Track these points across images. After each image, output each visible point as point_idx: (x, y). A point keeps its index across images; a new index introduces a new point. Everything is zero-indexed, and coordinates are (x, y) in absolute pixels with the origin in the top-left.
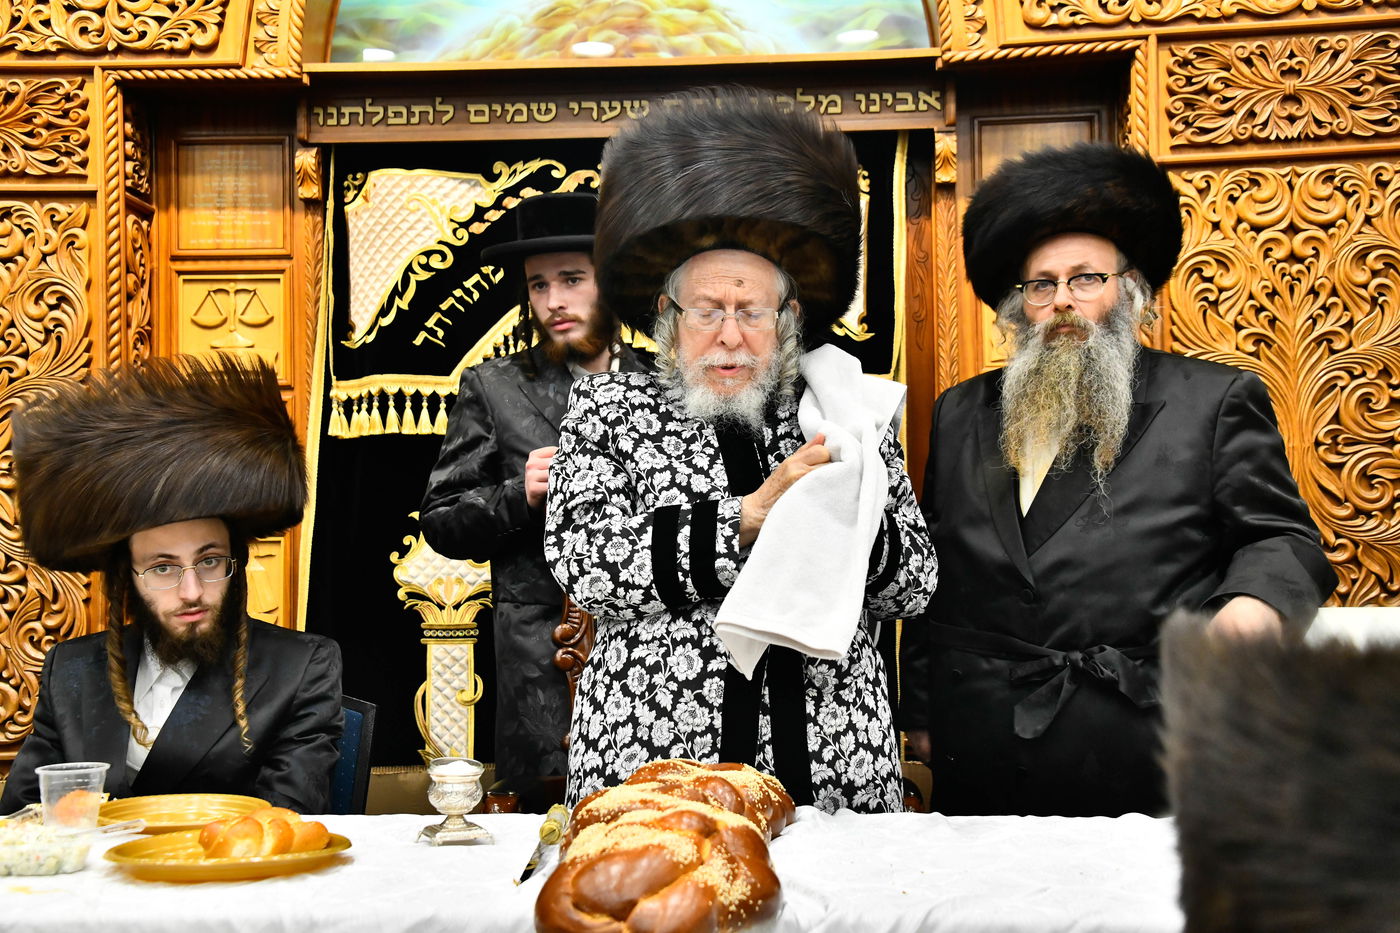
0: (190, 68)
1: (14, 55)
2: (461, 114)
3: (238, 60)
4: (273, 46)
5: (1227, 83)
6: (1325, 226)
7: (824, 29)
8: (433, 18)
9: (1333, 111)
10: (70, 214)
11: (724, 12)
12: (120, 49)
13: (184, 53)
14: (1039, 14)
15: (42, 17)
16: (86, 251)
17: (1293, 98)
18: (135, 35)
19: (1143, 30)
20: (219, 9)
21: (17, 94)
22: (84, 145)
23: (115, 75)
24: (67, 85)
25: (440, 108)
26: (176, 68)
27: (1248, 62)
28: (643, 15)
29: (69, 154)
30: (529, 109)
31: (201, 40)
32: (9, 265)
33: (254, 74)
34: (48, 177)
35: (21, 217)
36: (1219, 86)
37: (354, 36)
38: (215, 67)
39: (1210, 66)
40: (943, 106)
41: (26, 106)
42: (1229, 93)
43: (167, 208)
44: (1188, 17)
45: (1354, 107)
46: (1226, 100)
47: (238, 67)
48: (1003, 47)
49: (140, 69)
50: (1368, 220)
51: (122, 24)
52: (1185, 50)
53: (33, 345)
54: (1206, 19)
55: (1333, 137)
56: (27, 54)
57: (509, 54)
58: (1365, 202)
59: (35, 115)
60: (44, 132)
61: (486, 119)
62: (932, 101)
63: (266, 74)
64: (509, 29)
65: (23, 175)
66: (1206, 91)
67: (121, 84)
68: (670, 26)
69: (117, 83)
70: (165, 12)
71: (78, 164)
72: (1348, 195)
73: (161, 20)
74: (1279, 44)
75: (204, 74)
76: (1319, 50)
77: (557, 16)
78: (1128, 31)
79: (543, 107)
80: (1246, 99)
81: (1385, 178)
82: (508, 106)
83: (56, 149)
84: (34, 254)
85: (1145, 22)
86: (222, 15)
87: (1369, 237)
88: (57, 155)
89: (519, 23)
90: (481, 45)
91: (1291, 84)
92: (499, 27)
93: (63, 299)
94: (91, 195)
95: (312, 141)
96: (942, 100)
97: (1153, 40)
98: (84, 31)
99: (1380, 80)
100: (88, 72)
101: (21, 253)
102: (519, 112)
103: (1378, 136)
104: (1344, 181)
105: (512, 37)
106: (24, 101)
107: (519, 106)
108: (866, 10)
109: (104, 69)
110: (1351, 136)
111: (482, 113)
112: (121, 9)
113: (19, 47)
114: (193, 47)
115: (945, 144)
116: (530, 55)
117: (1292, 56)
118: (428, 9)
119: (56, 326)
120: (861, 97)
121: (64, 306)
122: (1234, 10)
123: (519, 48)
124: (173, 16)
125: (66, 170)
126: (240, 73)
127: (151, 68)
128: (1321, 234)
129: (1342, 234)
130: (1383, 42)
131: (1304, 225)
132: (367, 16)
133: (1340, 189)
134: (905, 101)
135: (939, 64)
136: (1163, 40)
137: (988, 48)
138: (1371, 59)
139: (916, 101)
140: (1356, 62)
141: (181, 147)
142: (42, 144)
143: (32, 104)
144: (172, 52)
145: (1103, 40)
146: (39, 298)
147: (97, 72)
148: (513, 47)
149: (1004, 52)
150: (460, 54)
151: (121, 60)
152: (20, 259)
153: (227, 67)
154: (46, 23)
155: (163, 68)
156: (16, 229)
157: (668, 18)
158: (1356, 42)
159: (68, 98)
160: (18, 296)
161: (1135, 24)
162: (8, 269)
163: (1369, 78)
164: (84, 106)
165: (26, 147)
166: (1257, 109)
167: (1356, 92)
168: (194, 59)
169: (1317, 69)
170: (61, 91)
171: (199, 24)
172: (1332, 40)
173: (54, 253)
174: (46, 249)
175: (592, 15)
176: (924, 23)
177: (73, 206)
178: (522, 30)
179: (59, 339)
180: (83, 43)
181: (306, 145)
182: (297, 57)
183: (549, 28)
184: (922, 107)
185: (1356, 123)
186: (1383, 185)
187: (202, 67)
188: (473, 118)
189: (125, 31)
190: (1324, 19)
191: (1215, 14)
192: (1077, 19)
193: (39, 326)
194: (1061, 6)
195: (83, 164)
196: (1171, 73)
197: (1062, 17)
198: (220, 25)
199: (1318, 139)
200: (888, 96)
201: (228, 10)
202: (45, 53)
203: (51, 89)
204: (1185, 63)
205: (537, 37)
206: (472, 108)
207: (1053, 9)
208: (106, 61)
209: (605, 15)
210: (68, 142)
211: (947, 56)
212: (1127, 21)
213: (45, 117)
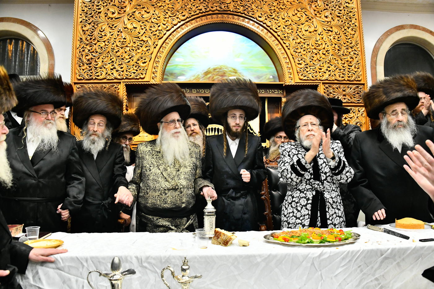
0: (139, 82)
1: (106, 80)
2: (191, 91)
3: (149, 81)
4: (156, 78)
5: (334, 92)
6: (351, 118)
7: (259, 77)
8: (184, 73)
9: (351, 98)
11: (240, 73)
12: (126, 78)
13: (138, 79)
14: (302, 77)
15: (112, 73)
17: (344, 95)
18: (129, 76)
19: (320, 81)
20: (146, 71)
21: (106, 87)
23: (125, 83)
24: (116, 85)
25: (186, 90)
26: (137, 82)
27: (337, 88)
28: (225, 73)
30: (204, 91)
31: (142, 77)
33: (152, 83)
36: (333, 92)
37: (168, 76)
38: (144, 82)
39: (331, 89)
40: (283, 93)
42: (334, 94)
43: (131, 108)
44: (327, 80)
45: (354, 97)
46: (334, 95)
47: (149, 82)
48: (296, 83)
49: (130, 82)
50: (357, 117)
51: (127, 74)
52: (327, 85)
54: (330, 80)
55: (351, 102)
56: (108, 80)
57: (198, 80)
58: (357, 114)
61: (196, 92)
62: (281, 92)
63: (154, 83)
64: (198, 75)
66: (331, 93)
67: (126, 85)
68: (229, 75)
69: (125, 85)
70: (135, 71)
72: (354, 113)
73: (134, 73)
74: (342, 86)
75: (142, 83)
76: (348, 87)
77: (208, 73)
78: (317, 81)
79: (207, 90)
80: (337, 95)
81: (359, 110)
82: (200, 90)
85: (320, 80)
86: (146, 72)
87: (358, 121)
89: (200, 74)
90: (193, 78)
91: (344, 93)
92: (197, 75)
96: (283, 92)
97: (321, 83)
98: (119, 75)
99: (358, 93)
100: (120, 83)
102: (203, 91)
103: (358, 103)
104: (353, 110)
105: (199, 77)
107: (202, 90)
108: (267, 74)
109: (123, 82)
110: (354, 103)
111: (195, 91)
112: (127, 71)
113: (107, 78)
114: (140, 78)
115: (284, 100)
116: (203, 80)
117: (344, 88)
118: (182, 71)
120: (268, 90)
122: (334, 79)
123: (200, 79)
124: (137, 72)
126: (149, 83)
127: (132, 82)
128: (350, 119)
129: (354, 119)
130: (358, 87)
131: (347, 118)
132: (171, 72)
133: (353, 112)
134: (276, 92)
135: (284, 85)
136: (323, 83)
137: (293, 83)
138: (356, 90)
139: (278, 92)
140: (354, 90)
141: (134, 97)
144: (136, 79)
145: (313, 83)
147: (122, 83)
148: (199, 78)
149: (296, 84)
150: (189, 80)
151: (126, 81)
153: (147, 82)
154: (112, 74)
155: (134, 82)
157: (229, 74)
158: (354, 86)
159: (116, 88)
161: (318, 80)
163: (356, 93)
164: (118, 89)
166: (339, 97)
167: (354, 95)
168: (140, 80)
169: (348, 91)
170: (115, 86)
171: (142, 74)
172: (350, 86)
175: (215, 73)
176: (278, 77)
178: (201, 76)
180: (119, 77)
182: (161, 80)
183: (206, 75)
184: (279, 93)
185: (355, 100)
186: (359, 111)
187: (142, 82)
188: (193, 92)
189: (127, 75)
190: (348, 82)
191: (331, 80)
192: (308, 79)
194: (305, 76)
196: (324, 89)
197: (306, 78)
198: (146, 74)
199: (349, 103)
200: (273, 90)
201: (147, 71)
202: (112, 79)
203: (113, 86)
204: (327, 88)
205: (204, 77)
206: (193, 90)
207: (304, 77)
208: (123, 81)
209: (217, 73)
211: (285, 84)
212: (317, 80)
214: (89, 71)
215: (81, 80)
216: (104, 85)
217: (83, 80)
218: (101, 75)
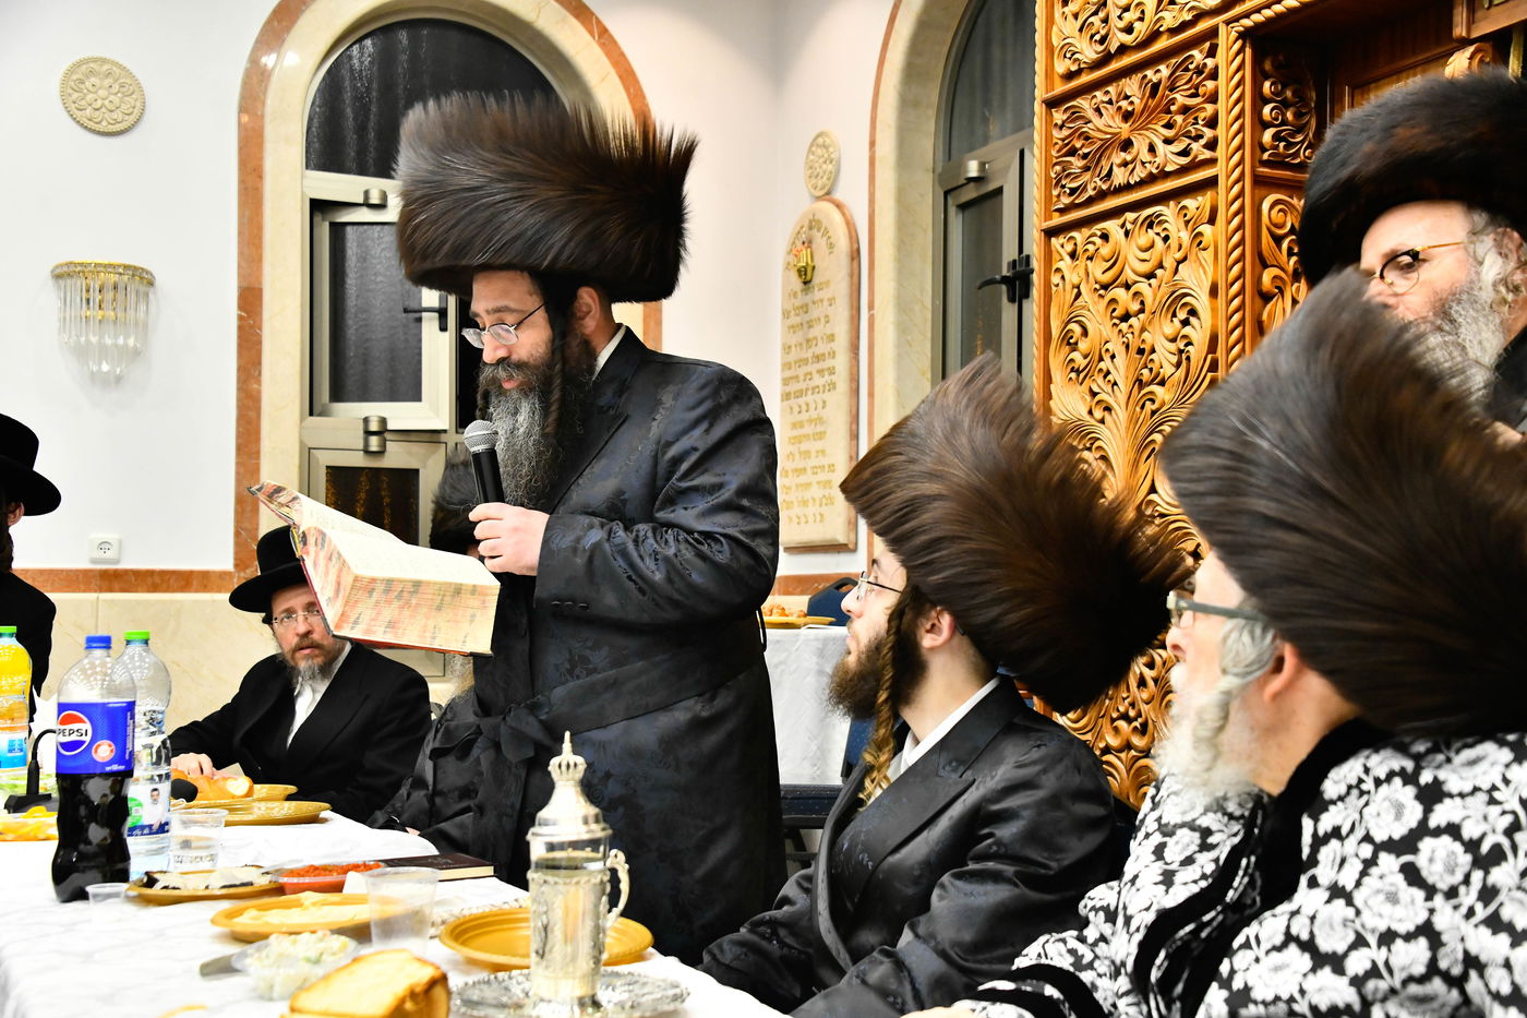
1: (1165, 37)
10: (1197, 209)
16: (1211, 249)
21: (1160, 82)
22: (1212, 123)
23: (1238, 27)
24: (1197, 57)
29: (1198, 137)
32: (1153, 281)
34: (1183, 171)
35: (1160, 223)
41: (1167, 92)
53: (1168, 370)
56: (1173, 31)
59: (1173, 102)
60: (1179, 119)
65: (1164, 175)
67: (1245, 37)
69: (1242, 36)
71: (1206, 146)
83: (1187, 135)
84: (1169, 263)
88: (1188, 141)
93: (1193, 312)
94: (1212, 182)
95: (1474, 35)
100: (1213, 33)
101: (1161, 266)
106: (1166, 88)
109: (1228, 23)
113: (1165, 27)
119: (1186, 345)
121: (1192, 319)
125: (1196, 157)
141: (1357, 91)
142: (1177, 134)
143: (1171, 90)
146: (1174, 315)
147: (1222, 29)
152: (1159, 272)
156: (1157, 238)
159: (1199, 71)
160: (1158, 314)
162: (1150, 285)
164: (1212, 75)
165: (1168, 141)
170: (1193, 65)
173: (1185, 259)
174: (1179, 255)
177: (1200, 198)
179: (1188, 358)
181: (1464, 43)
193: (1173, 347)
195: (1212, 145)
202: (1184, 26)
203: (1185, 66)
210: (1198, 123)
213: (1181, 99)
214: (1095, 13)
215: (1070, 76)
216: (1149, 73)
217: (1079, 72)
218: (1141, 19)
